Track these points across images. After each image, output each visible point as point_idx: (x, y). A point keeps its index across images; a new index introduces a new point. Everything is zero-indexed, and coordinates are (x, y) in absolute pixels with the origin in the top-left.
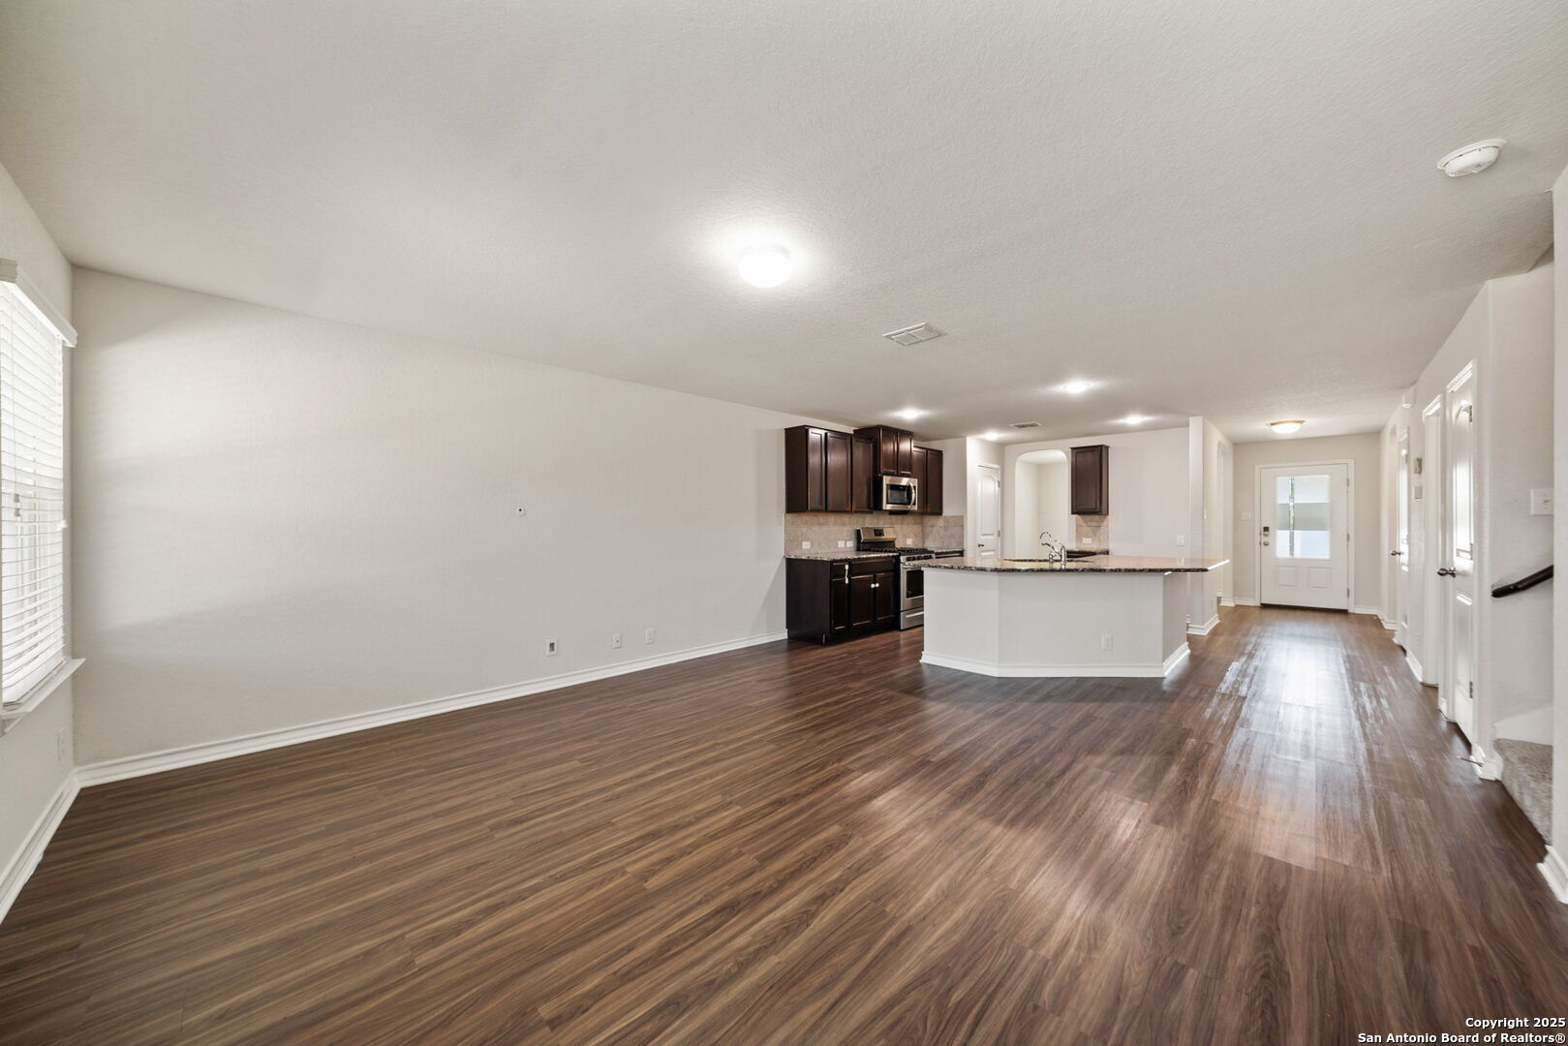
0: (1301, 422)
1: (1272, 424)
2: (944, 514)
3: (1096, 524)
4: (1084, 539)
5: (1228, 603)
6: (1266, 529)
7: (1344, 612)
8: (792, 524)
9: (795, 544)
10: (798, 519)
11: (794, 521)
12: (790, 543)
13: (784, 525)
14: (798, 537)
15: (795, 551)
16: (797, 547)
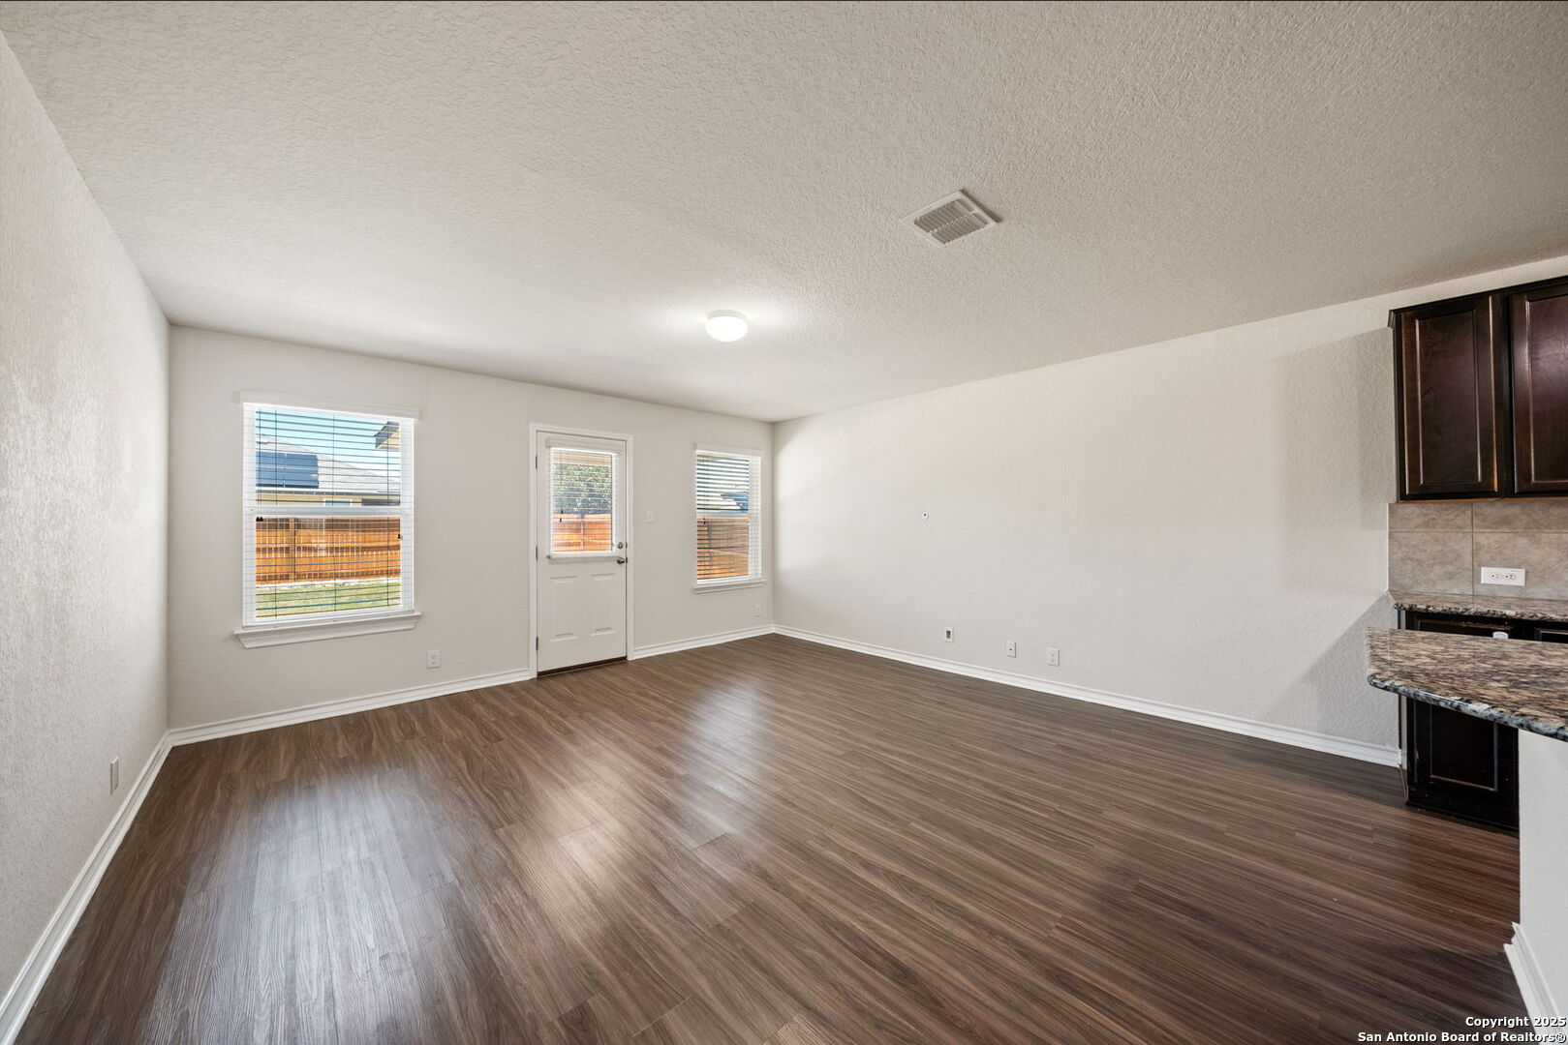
8: (1426, 525)
9: (1438, 570)
10: (1455, 513)
11: (1434, 519)
12: (1418, 567)
13: (1390, 528)
14: (1458, 556)
15: (1441, 587)
16: (1449, 579)
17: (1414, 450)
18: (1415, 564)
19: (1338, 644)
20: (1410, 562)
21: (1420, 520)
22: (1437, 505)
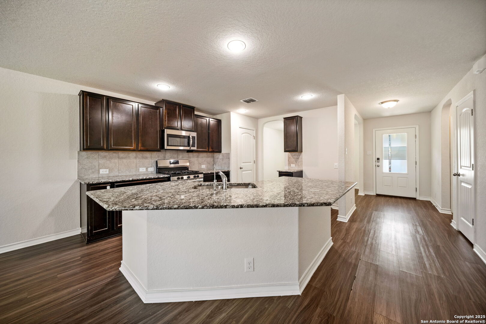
0: (397, 101)
1: (382, 103)
2: (222, 152)
3: (296, 157)
4: (291, 165)
5: (361, 193)
6: (378, 159)
7: (414, 199)
8: (87, 158)
9: (90, 171)
10: (94, 154)
11: (89, 156)
12: (86, 170)
13: (78, 159)
14: (95, 166)
15: (91, 176)
16: (93, 173)
17: (87, 135)
18: (85, 170)
19: (61, 199)
20: (83, 169)
21: (86, 156)
22: (90, 152)
